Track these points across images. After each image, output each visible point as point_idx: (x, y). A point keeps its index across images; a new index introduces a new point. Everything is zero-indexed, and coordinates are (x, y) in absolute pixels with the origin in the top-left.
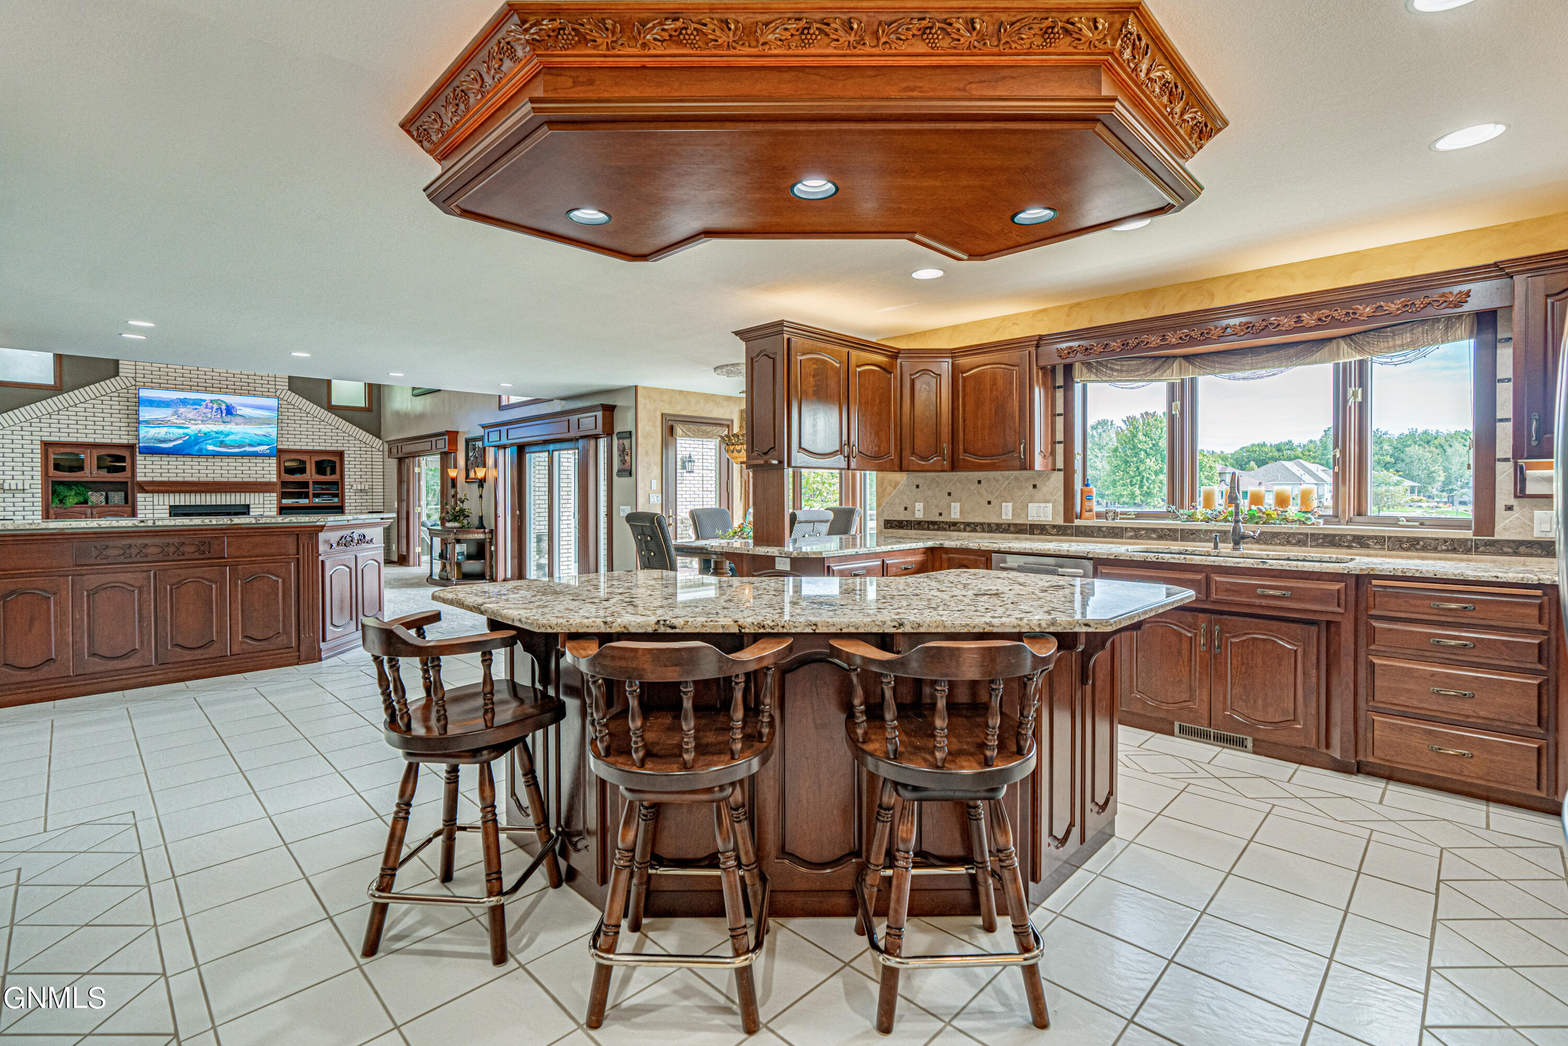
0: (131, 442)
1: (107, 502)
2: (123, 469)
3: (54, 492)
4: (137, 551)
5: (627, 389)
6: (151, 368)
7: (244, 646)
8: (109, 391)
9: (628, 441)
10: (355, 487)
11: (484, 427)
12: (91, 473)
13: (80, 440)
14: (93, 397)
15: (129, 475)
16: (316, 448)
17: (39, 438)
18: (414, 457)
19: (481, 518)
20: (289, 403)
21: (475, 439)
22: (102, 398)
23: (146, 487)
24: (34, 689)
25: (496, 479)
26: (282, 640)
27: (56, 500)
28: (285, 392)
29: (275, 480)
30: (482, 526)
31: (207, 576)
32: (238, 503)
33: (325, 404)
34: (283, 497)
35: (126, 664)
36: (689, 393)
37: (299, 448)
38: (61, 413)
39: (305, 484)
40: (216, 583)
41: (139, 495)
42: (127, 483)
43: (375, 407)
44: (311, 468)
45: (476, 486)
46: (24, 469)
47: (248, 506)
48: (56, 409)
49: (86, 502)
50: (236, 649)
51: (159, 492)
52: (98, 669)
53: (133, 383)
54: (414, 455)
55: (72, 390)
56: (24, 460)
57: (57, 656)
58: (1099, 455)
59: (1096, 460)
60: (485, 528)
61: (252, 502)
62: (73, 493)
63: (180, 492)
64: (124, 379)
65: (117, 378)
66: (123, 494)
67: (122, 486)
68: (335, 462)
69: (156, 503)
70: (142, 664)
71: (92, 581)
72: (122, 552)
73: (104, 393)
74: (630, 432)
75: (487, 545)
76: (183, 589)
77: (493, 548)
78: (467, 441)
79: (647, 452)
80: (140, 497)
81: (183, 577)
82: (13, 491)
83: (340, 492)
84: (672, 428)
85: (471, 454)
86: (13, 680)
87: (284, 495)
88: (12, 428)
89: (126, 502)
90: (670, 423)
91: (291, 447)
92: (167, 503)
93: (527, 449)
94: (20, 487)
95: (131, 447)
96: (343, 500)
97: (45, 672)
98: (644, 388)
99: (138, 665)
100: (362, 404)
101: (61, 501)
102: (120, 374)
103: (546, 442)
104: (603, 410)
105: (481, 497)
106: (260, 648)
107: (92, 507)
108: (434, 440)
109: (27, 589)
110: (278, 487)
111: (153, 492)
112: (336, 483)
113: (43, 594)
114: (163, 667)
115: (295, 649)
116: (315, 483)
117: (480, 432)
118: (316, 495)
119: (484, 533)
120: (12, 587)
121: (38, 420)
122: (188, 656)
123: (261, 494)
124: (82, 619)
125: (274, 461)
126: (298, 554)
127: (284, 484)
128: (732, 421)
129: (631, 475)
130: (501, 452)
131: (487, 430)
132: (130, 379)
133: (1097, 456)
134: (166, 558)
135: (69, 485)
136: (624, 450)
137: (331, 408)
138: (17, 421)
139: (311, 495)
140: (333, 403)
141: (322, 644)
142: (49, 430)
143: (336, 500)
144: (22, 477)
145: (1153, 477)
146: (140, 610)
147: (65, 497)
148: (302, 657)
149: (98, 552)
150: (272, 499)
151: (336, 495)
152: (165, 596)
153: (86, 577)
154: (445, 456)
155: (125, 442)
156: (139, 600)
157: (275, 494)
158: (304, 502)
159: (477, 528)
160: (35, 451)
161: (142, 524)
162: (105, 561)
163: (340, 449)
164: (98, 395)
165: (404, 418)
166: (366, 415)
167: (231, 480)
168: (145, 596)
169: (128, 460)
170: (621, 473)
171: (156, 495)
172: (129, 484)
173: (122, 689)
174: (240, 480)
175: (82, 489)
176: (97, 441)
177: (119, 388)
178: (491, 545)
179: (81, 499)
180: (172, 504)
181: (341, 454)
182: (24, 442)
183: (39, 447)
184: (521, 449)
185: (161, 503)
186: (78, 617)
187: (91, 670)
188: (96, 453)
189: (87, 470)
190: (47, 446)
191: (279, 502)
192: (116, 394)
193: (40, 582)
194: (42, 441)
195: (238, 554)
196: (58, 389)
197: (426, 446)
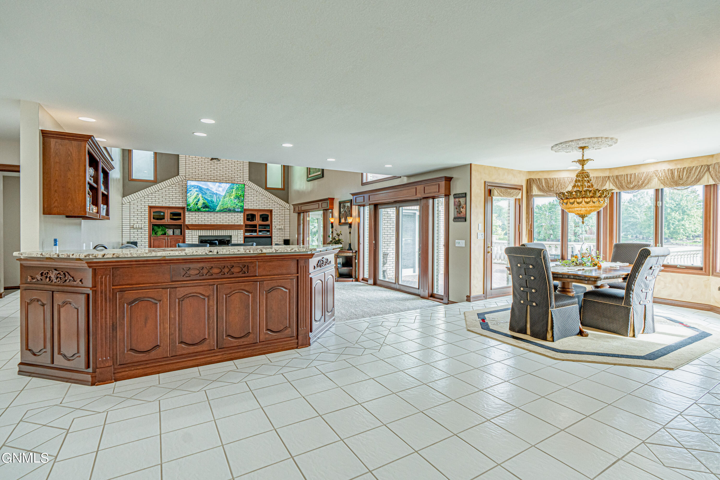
0: (184, 206)
1: (173, 234)
2: (180, 219)
3: (153, 229)
4: (207, 271)
5: (465, 166)
6: (192, 171)
7: (267, 336)
8: (175, 182)
9: (464, 199)
10: (277, 227)
11: (353, 194)
12: (167, 220)
13: (163, 205)
14: (169, 185)
15: (183, 222)
16: (260, 208)
17: (147, 204)
18: (307, 212)
19: (350, 244)
20: (249, 187)
21: (345, 202)
22: (172, 186)
23: (189, 227)
24: (148, 366)
25: (359, 224)
26: (288, 332)
27: (154, 233)
28: (247, 181)
29: (242, 224)
30: (350, 249)
31: (247, 288)
32: (227, 235)
33: (264, 187)
34: (246, 232)
35: (199, 348)
36: (499, 168)
37: (253, 208)
38: (156, 193)
39: (255, 226)
40: (251, 293)
41: (186, 231)
42: (181, 225)
43: (286, 189)
44: (258, 218)
45: (347, 227)
46: (142, 218)
47: (231, 236)
48: (154, 191)
49: (165, 234)
50: (262, 337)
51: (194, 229)
52: (184, 352)
53: (185, 178)
54: (307, 211)
55: (161, 182)
56: (142, 214)
57: (161, 342)
58: (639, 210)
59: (637, 213)
60: (352, 250)
61: (233, 234)
62: (160, 230)
63: (203, 229)
64: (181, 177)
65: (178, 176)
66: (180, 230)
67: (179, 227)
68: (268, 215)
69: (193, 234)
70: (209, 349)
71: (181, 292)
72: (197, 272)
73: (173, 183)
74: (466, 193)
75: (354, 259)
76: (233, 297)
77: (357, 261)
78: (340, 203)
79: (476, 206)
80: (187, 231)
81: (233, 289)
82: (137, 229)
83: (270, 230)
84: (490, 191)
85: (342, 210)
86: (135, 360)
87: (246, 231)
88: (138, 200)
89: (181, 234)
90: (489, 188)
91: (249, 208)
92: (197, 234)
93: (379, 207)
94: (140, 227)
95: (183, 208)
96: (271, 234)
97: (153, 354)
98: (476, 165)
99: (206, 349)
100: (280, 187)
101: (155, 233)
102: (180, 174)
103: (395, 202)
104: (445, 180)
105: (350, 233)
106: (276, 337)
107: (168, 236)
108: (320, 203)
109: (144, 297)
110: (244, 227)
111: (192, 229)
112: (269, 225)
113: (153, 300)
114: (221, 350)
115: (295, 338)
116: (260, 225)
117: (351, 197)
118: (260, 231)
119: (353, 252)
120: (135, 296)
121: (147, 196)
122: (236, 342)
123: (237, 231)
124: (175, 318)
125: (242, 214)
126: (298, 273)
127: (246, 226)
128: (522, 186)
129: (465, 221)
130: (362, 208)
131: (355, 197)
132: (184, 177)
133: (637, 211)
134: (223, 276)
135: (158, 226)
136: (460, 205)
137: (267, 189)
138: (139, 197)
139: (258, 231)
140: (268, 187)
141: (310, 333)
142: (152, 201)
143: (268, 233)
144: (141, 222)
145: (677, 223)
146: (208, 311)
147: (157, 231)
148: (300, 343)
149: (185, 272)
150: (241, 232)
151: (268, 231)
152: (223, 303)
153: (178, 289)
154: (325, 211)
155: (181, 206)
156: (208, 305)
157: (242, 231)
158: (254, 234)
159: (348, 250)
160: (146, 210)
161: (211, 253)
162: (188, 279)
163: (271, 209)
164: (171, 184)
165: (300, 193)
166: (282, 191)
167: (224, 224)
168: (211, 302)
169: (182, 215)
170: (456, 219)
171: (193, 231)
172: (182, 225)
173: (197, 366)
174: (228, 224)
175: (164, 228)
176: (170, 205)
177: (179, 181)
178: (356, 259)
179: (163, 233)
180: (200, 235)
181: (271, 211)
182: (142, 206)
183: (147, 208)
184: (376, 206)
185: (195, 234)
186: (173, 317)
187: (180, 353)
188: (170, 211)
189: (166, 219)
190: (150, 207)
191: (244, 234)
192: (178, 184)
193: (152, 293)
194: (148, 206)
195: (264, 273)
196: (155, 182)
197: (316, 206)
